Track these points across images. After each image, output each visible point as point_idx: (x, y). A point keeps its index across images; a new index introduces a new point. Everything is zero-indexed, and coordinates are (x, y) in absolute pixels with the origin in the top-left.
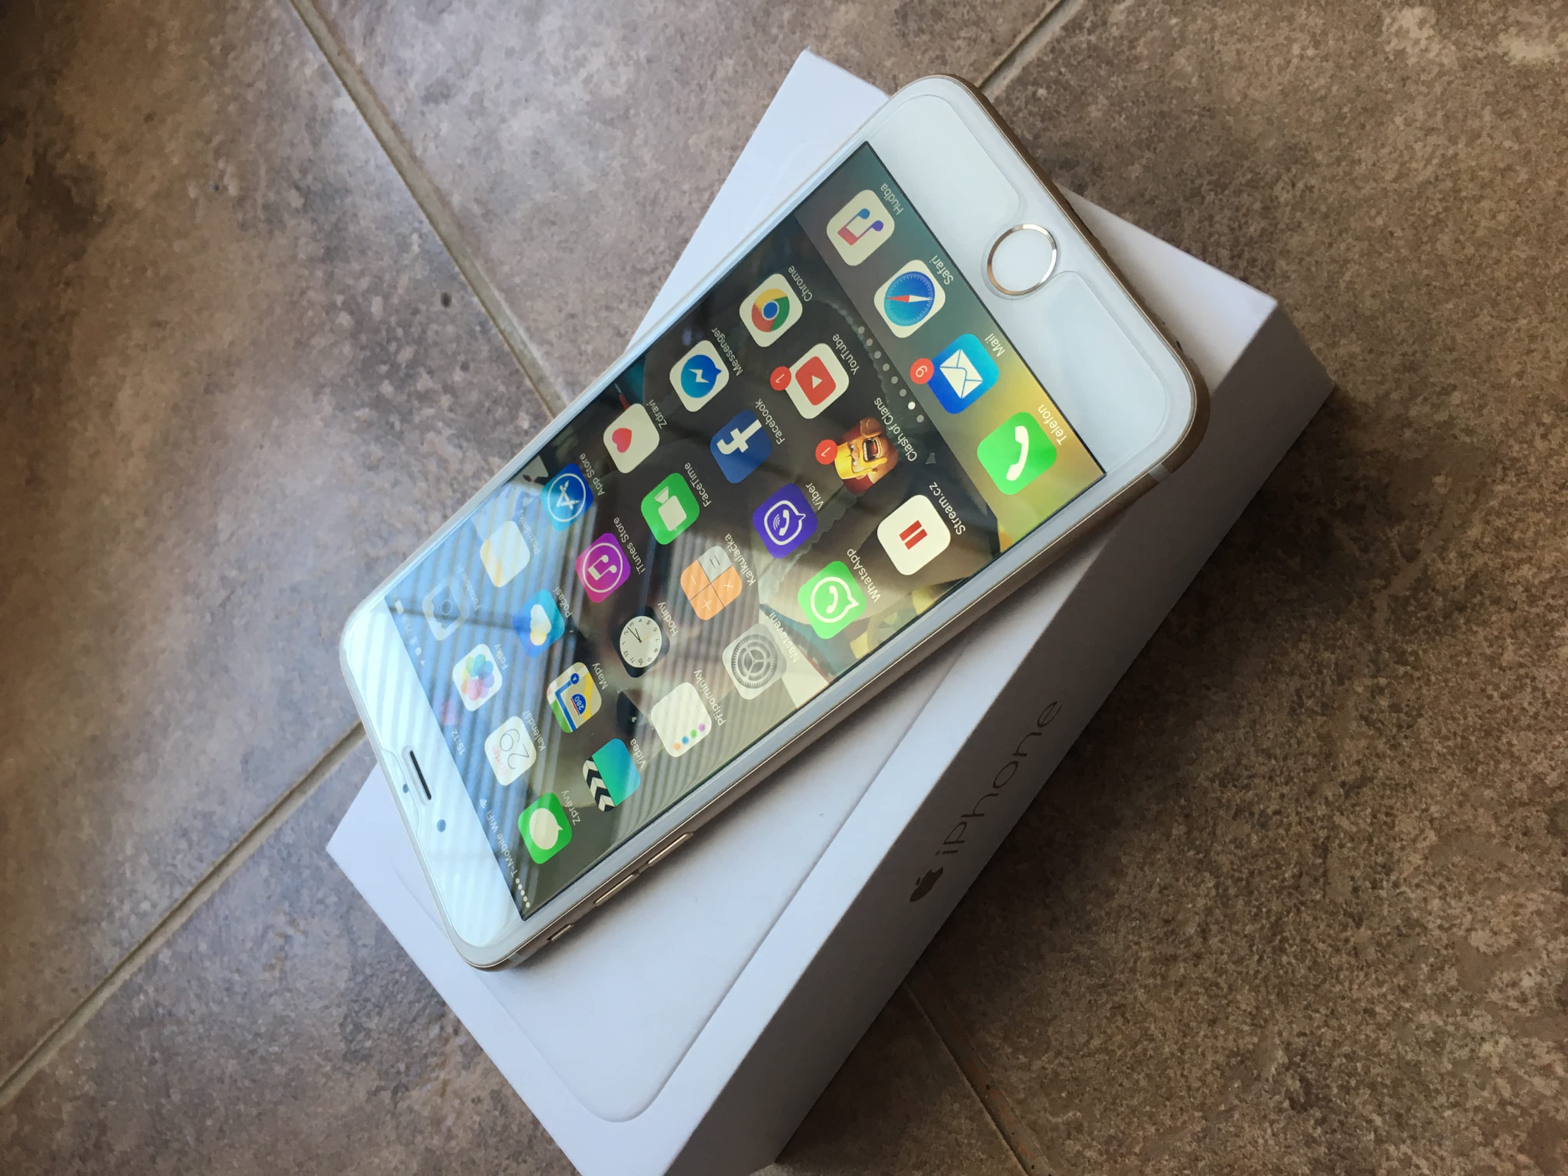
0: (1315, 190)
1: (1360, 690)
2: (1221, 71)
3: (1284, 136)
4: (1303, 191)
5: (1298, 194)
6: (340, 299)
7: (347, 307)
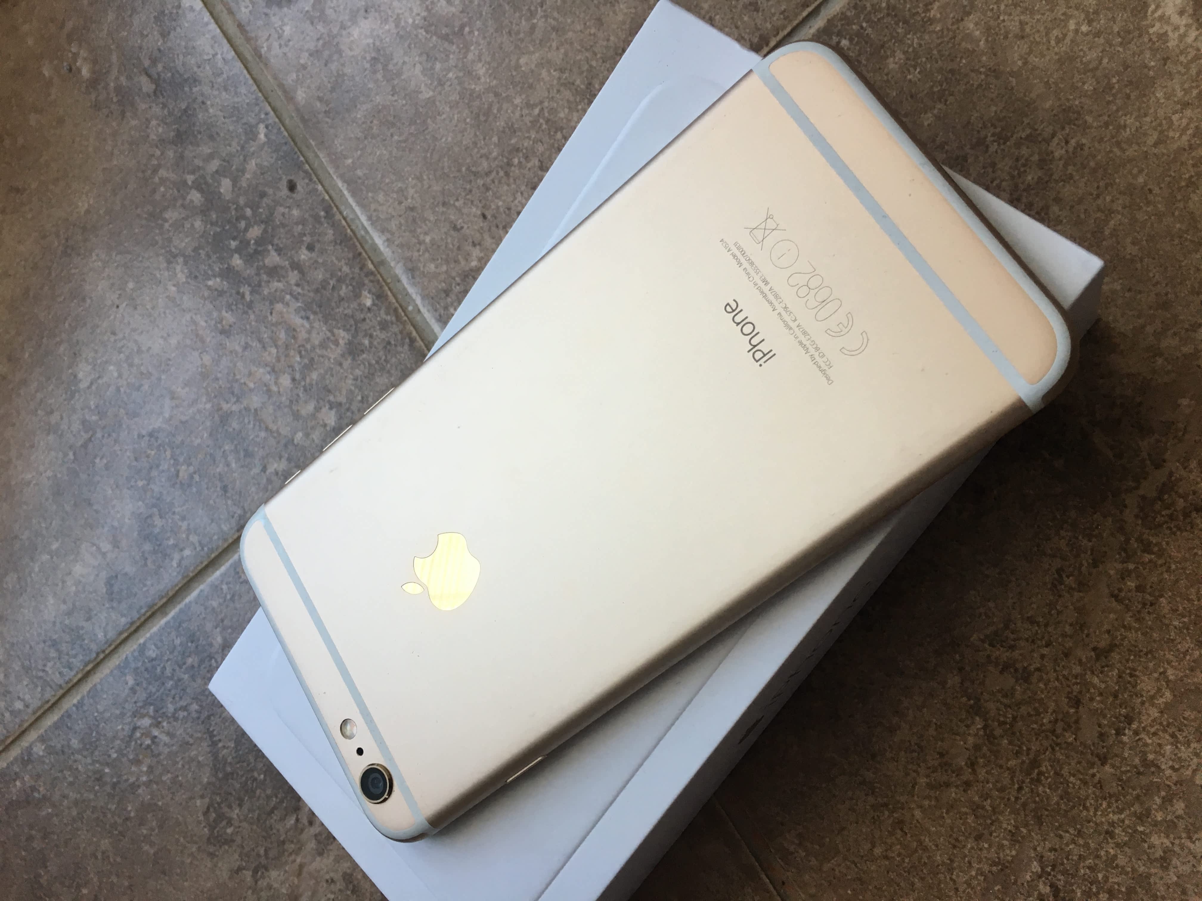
0: (1086, 148)
1: (1112, 572)
2: (1006, 37)
3: (1060, 99)
4: (1075, 148)
5: (1071, 150)
6: (190, 179)
7: (198, 186)
